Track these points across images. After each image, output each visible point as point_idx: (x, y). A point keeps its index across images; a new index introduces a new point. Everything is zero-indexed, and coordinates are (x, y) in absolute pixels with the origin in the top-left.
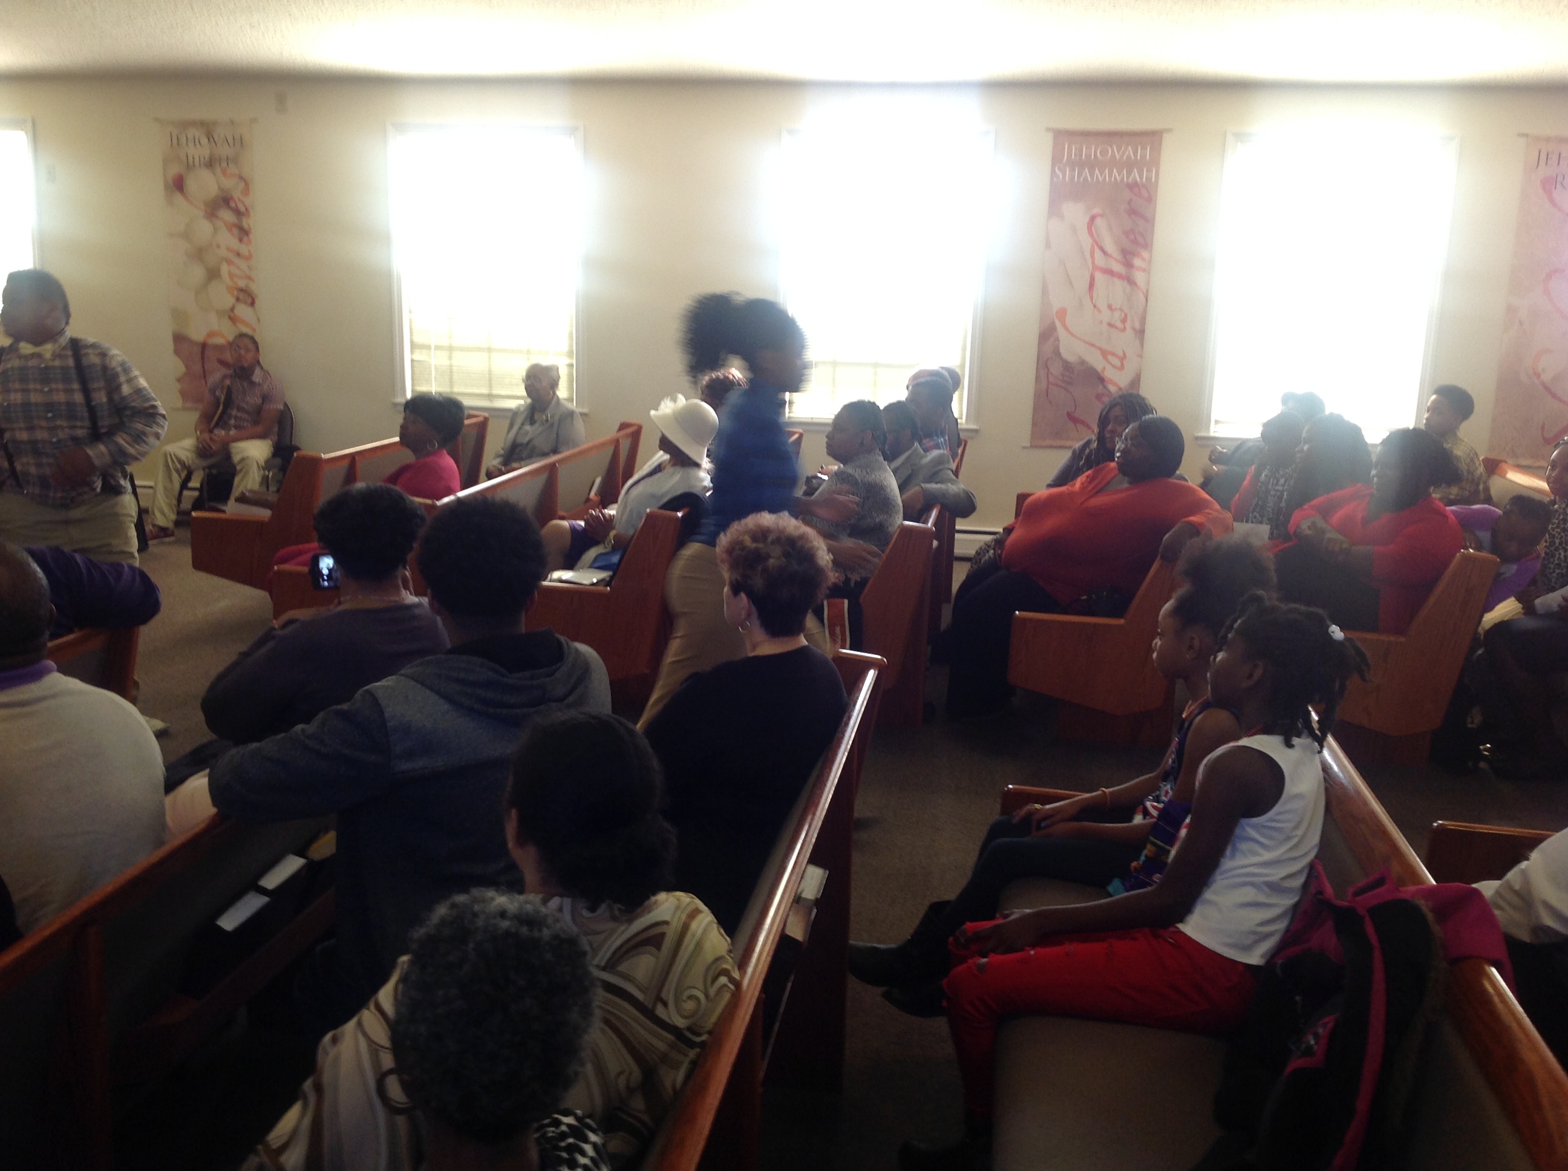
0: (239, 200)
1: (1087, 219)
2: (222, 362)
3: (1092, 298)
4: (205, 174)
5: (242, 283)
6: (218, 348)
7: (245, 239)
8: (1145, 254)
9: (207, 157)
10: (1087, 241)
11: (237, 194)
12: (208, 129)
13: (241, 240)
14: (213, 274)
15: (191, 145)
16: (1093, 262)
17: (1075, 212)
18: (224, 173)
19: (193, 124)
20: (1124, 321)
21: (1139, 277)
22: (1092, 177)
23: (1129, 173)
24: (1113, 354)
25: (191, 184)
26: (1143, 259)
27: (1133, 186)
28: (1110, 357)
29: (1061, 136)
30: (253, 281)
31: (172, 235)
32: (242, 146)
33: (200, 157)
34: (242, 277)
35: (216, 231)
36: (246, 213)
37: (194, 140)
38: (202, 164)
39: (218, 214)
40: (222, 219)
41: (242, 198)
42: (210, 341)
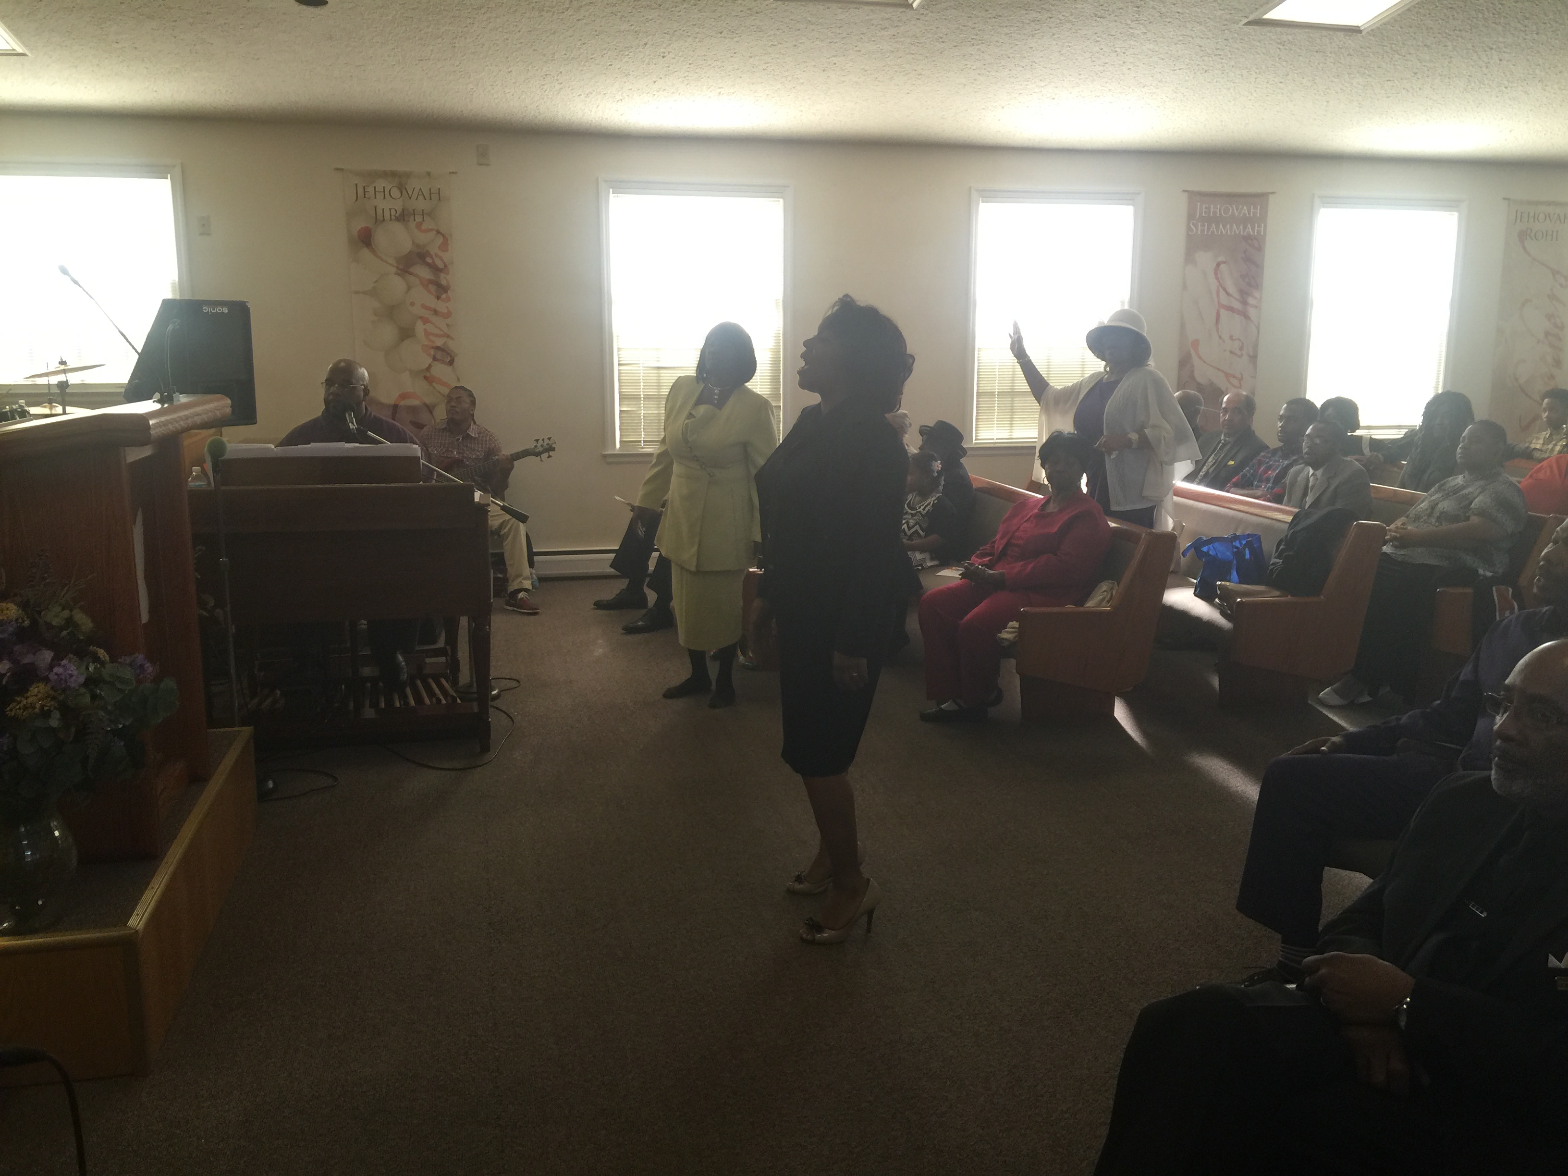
0: (436, 255)
1: (1215, 264)
3: (1217, 330)
4: (397, 228)
5: (439, 342)
6: (413, 410)
7: (444, 296)
8: (1257, 295)
9: (399, 212)
10: (1214, 284)
11: (434, 250)
12: (400, 179)
13: (438, 298)
14: (406, 333)
15: (380, 196)
16: (1219, 302)
17: (1205, 259)
18: (419, 226)
19: (385, 175)
20: (1241, 349)
21: (1252, 312)
22: (1217, 229)
23: (1245, 228)
24: (1234, 377)
25: (381, 238)
26: (1255, 298)
27: (1248, 238)
28: (1231, 379)
29: (1194, 196)
30: (452, 339)
31: (357, 293)
32: (439, 200)
33: (390, 210)
34: (437, 335)
35: (409, 288)
36: (444, 269)
37: (384, 191)
38: (393, 217)
39: (411, 270)
40: (416, 275)
41: (440, 253)
42: (402, 403)
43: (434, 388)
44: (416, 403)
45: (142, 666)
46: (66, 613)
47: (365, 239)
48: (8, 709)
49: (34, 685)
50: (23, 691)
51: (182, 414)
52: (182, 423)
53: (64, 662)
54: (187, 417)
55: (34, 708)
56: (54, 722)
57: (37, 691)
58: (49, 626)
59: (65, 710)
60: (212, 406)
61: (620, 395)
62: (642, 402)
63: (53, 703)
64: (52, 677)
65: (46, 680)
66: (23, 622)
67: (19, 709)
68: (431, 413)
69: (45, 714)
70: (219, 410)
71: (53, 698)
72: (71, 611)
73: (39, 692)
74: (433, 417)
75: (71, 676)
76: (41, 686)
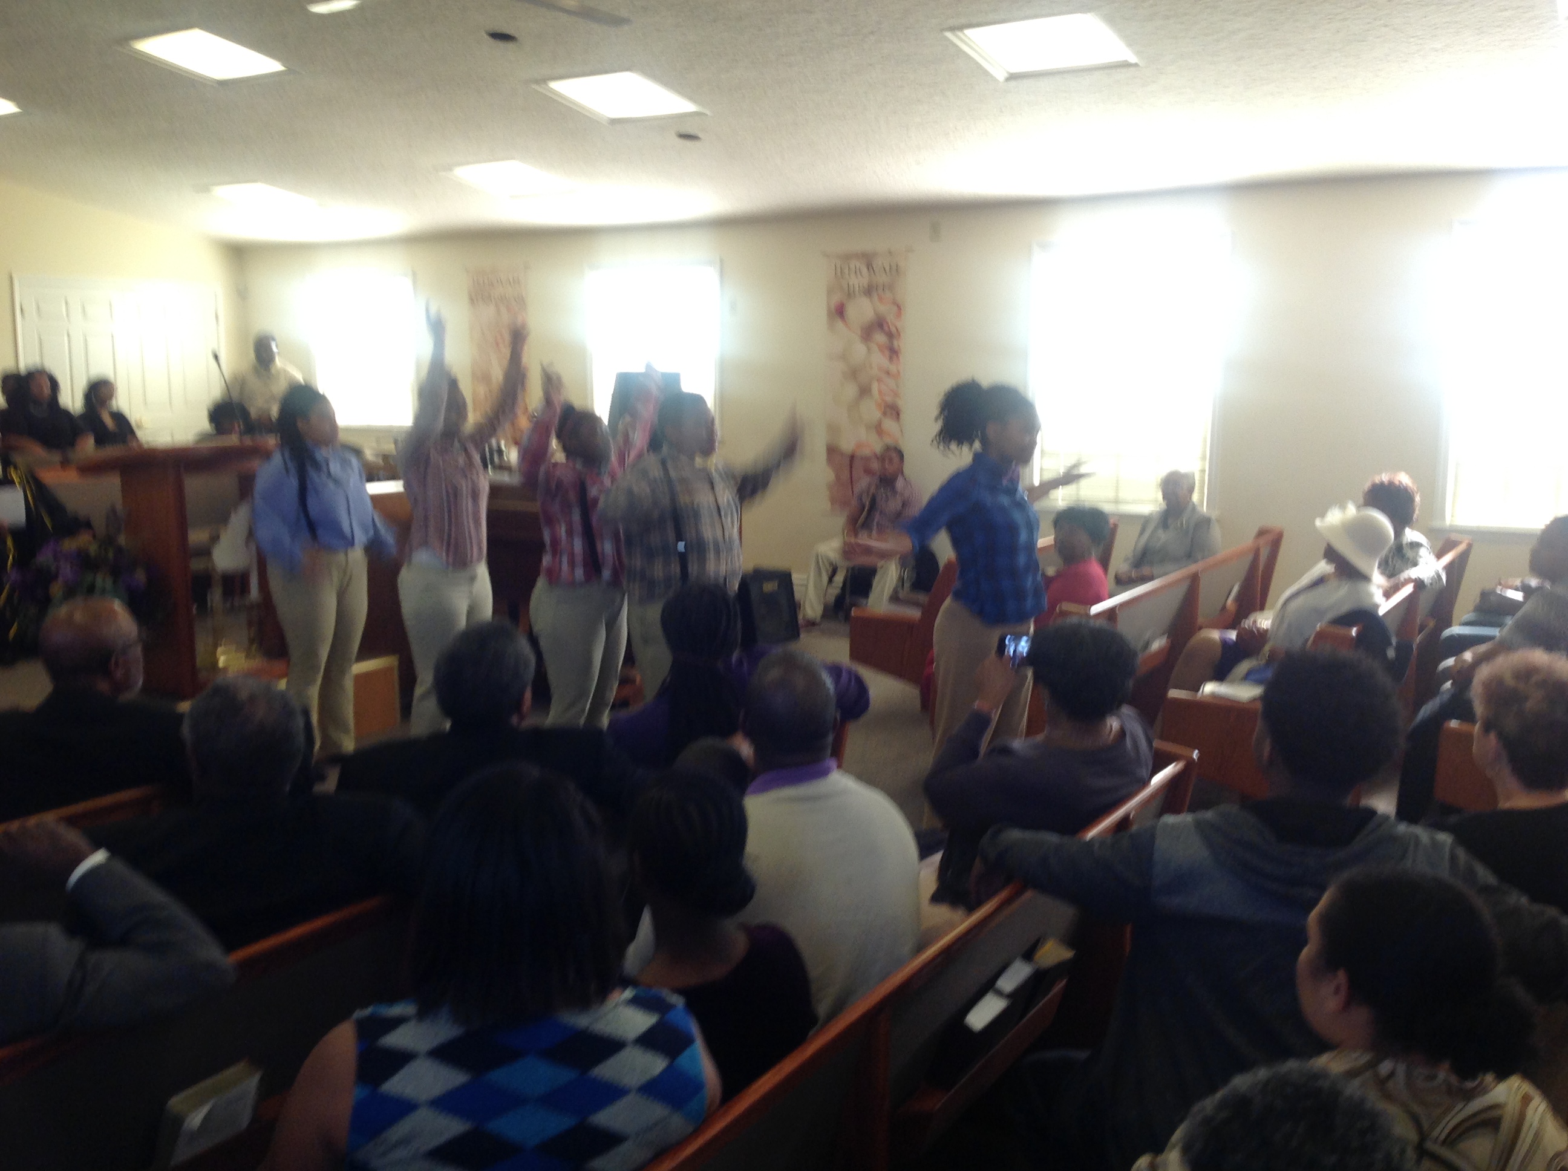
0: (892, 323)
2: (868, 471)
4: (863, 301)
5: (889, 399)
6: (866, 459)
7: (895, 359)
9: (866, 285)
11: (890, 318)
12: (868, 259)
13: (891, 359)
14: (864, 391)
15: (853, 275)
18: (880, 299)
19: (856, 255)
25: (851, 311)
30: (900, 397)
31: (831, 357)
32: (897, 274)
33: (859, 285)
34: (890, 394)
35: (869, 353)
36: (897, 335)
37: (856, 270)
38: (861, 292)
39: (872, 337)
40: (876, 341)
41: (895, 322)
42: (859, 453)
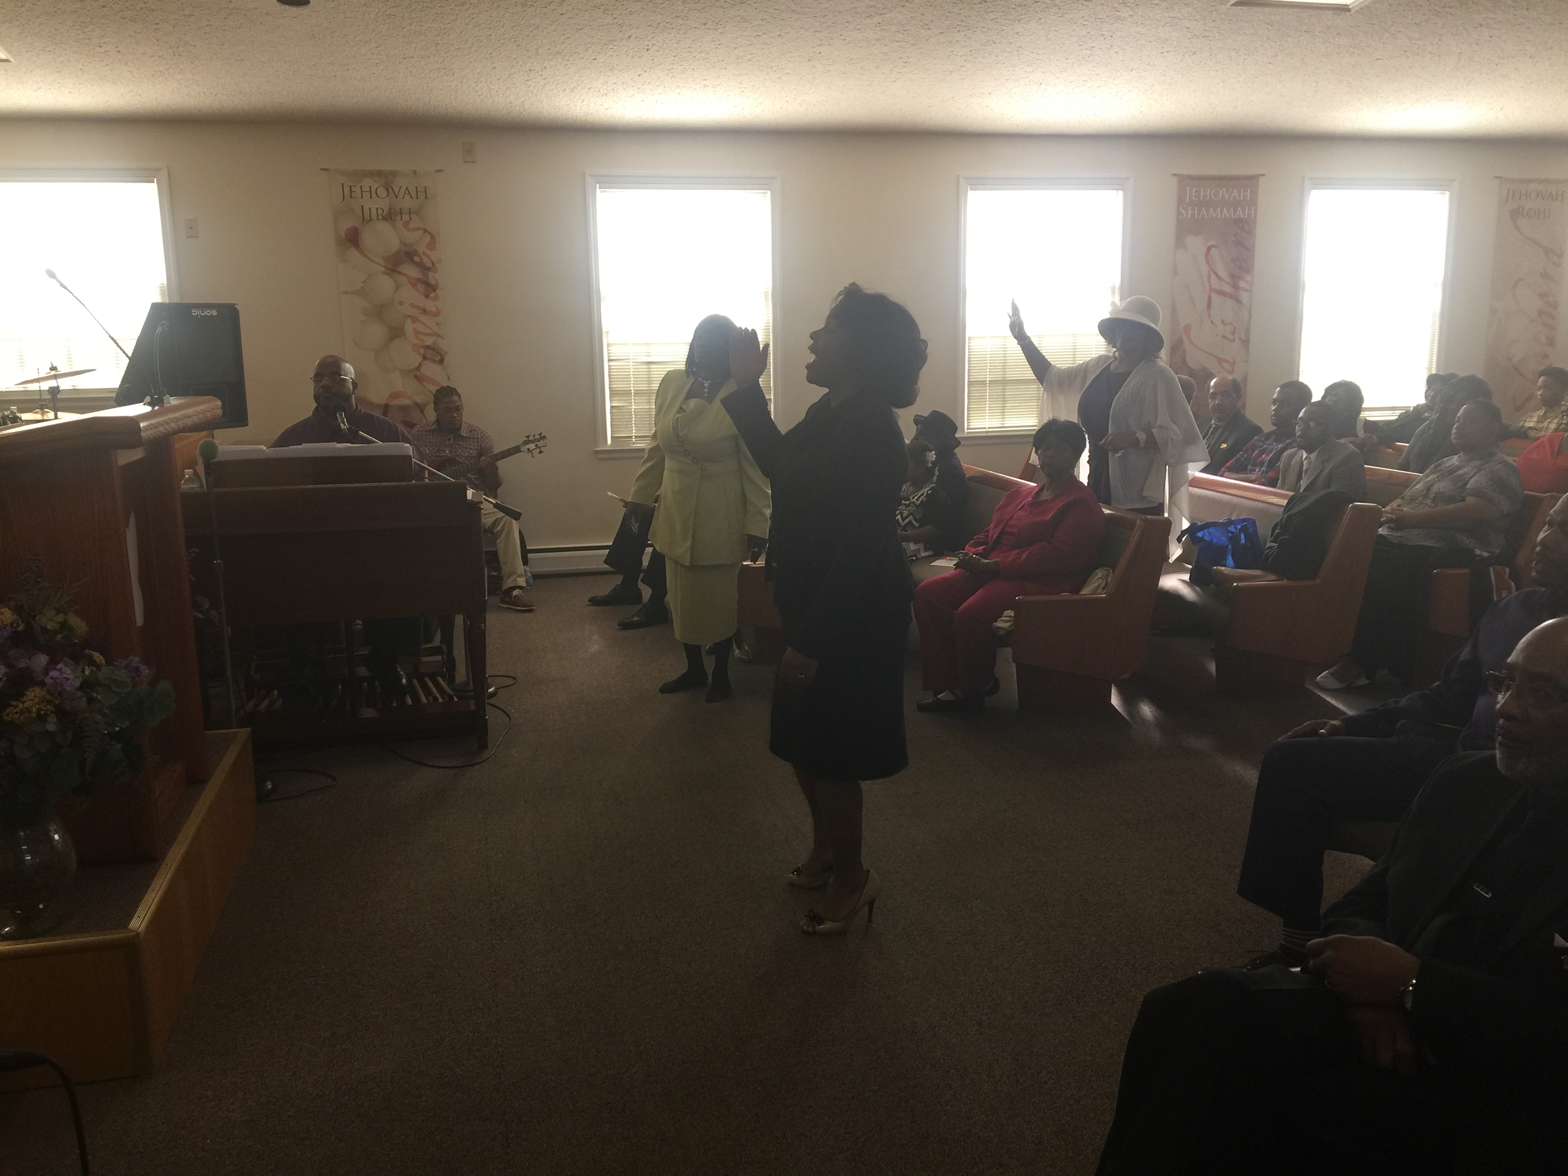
0: (424, 253)
1: (1205, 250)
3: (1209, 315)
4: (384, 227)
5: (429, 341)
6: (404, 409)
7: (432, 295)
8: (1248, 278)
9: (386, 211)
10: (1205, 268)
11: (421, 248)
12: (386, 178)
13: (427, 296)
14: (395, 333)
15: (366, 195)
16: (1210, 286)
17: (1196, 244)
18: (406, 224)
19: (371, 174)
20: (1233, 333)
21: (1244, 297)
22: (1208, 214)
23: (1235, 211)
24: (1226, 361)
25: (368, 237)
26: (1247, 282)
27: (1238, 221)
28: (1224, 364)
29: (1184, 180)
30: (442, 337)
31: (346, 293)
32: (426, 198)
33: (377, 209)
34: (429, 335)
35: (398, 287)
36: (433, 268)
37: (371, 191)
38: (380, 217)
39: (398, 269)
40: (405, 275)
41: (428, 252)
42: (394, 403)
43: (424, 386)
44: (405, 402)
45: (137, 669)
46: (61, 618)
47: (353, 239)
48: (5, 713)
49: (31, 689)
50: (19, 695)
51: (172, 416)
52: (173, 425)
53: (60, 666)
54: (178, 419)
55: (30, 712)
56: (51, 727)
57: (33, 697)
58: (45, 630)
59: (61, 713)
60: (202, 407)
61: (610, 391)
62: (633, 397)
63: (49, 706)
64: (48, 680)
65: (42, 684)
66: (18, 626)
67: (16, 713)
68: (422, 412)
69: (42, 718)
70: (209, 411)
71: (49, 702)
72: (66, 614)
73: (35, 696)
74: (425, 416)
75: (67, 679)
76: (37, 689)
